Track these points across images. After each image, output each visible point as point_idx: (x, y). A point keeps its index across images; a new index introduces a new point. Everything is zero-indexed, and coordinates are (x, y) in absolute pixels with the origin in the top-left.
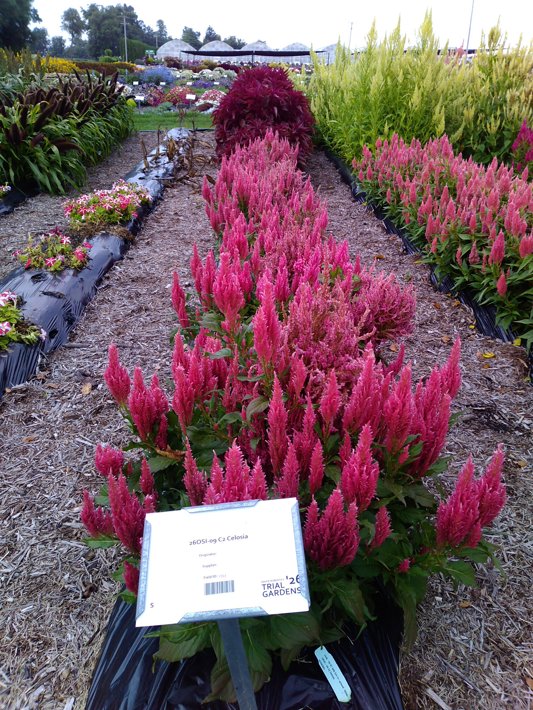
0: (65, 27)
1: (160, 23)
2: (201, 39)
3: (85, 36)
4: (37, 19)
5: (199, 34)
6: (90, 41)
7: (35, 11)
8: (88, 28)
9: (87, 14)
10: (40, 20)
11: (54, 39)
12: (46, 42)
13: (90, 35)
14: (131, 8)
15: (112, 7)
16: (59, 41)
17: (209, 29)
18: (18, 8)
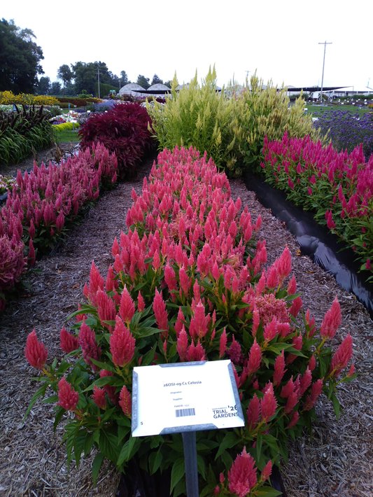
0: (60, 76)
1: (123, 73)
2: (150, 83)
3: (73, 82)
4: (42, 72)
5: (149, 80)
6: (76, 85)
7: (41, 67)
8: (75, 77)
9: (75, 68)
10: (44, 73)
11: (53, 84)
12: (49, 86)
13: (76, 81)
14: (104, 64)
15: (91, 64)
16: (57, 85)
17: (155, 76)
18: (29, 65)
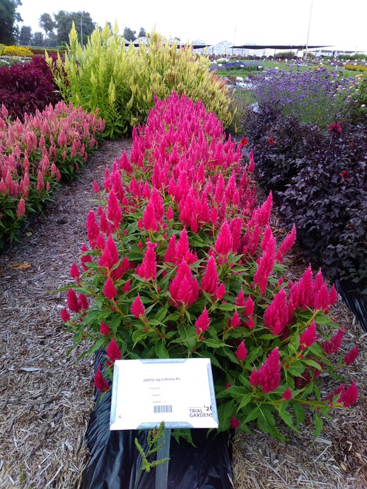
0: (41, 25)
1: (109, 24)
2: (136, 35)
3: (55, 31)
4: (20, 19)
5: (135, 32)
6: (59, 35)
7: (19, 14)
8: (57, 27)
9: (57, 17)
10: (22, 20)
11: (36, 34)
12: (31, 36)
13: (58, 31)
14: (88, 14)
15: (74, 13)
16: (40, 35)
17: (142, 29)
18: (6, 12)
